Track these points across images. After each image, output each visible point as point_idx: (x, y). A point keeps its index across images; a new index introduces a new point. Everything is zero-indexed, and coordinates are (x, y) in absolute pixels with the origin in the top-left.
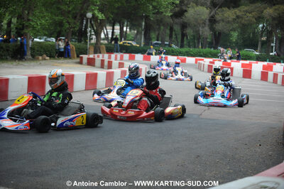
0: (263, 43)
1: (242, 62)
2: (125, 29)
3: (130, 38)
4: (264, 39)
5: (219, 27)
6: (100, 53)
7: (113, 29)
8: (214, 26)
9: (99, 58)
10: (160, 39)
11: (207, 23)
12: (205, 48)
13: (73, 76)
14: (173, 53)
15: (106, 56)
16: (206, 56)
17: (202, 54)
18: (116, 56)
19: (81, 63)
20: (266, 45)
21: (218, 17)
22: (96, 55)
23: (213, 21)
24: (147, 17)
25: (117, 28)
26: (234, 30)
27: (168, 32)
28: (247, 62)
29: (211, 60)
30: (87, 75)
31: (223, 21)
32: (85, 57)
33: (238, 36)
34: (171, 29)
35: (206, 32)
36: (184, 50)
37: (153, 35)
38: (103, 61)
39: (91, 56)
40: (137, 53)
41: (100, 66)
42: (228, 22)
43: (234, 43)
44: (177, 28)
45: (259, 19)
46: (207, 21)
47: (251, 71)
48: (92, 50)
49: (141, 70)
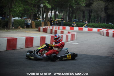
5: (110, 12)
6: (47, 26)
7: (51, 13)
11: (104, 9)
15: (51, 27)
16: (103, 27)
17: (101, 26)
18: (56, 27)
19: (39, 31)
21: (110, 7)
25: (53, 12)
31: (112, 8)
32: (41, 28)
35: (103, 15)
36: (91, 24)
39: (44, 27)
40: (67, 26)
41: (50, 32)
48: (43, 24)
49: (74, 34)
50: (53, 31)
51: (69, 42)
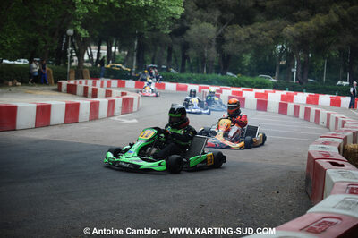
0: (282, 68)
1: (256, 91)
2: (113, 49)
3: (120, 60)
4: (283, 63)
5: (228, 48)
6: (83, 78)
7: (99, 49)
8: (223, 47)
9: (81, 84)
10: (156, 62)
11: (214, 42)
12: (211, 73)
13: (49, 106)
14: (171, 79)
15: (90, 82)
17: (207, 80)
18: (102, 82)
19: (59, 90)
20: (285, 70)
21: (227, 36)
22: (78, 81)
23: (220, 40)
24: (140, 35)
25: (104, 47)
26: (246, 52)
27: (166, 53)
28: (262, 91)
29: (218, 88)
30: (67, 105)
31: (233, 40)
32: (64, 83)
33: (251, 59)
34: (170, 50)
35: (213, 54)
36: (185, 76)
37: (148, 57)
38: (86, 88)
39: (72, 82)
40: (128, 79)
41: (82, 94)
42: (240, 42)
43: (246, 67)
44: (177, 49)
45: (278, 39)
46: (214, 40)
47: (266, 102)
48: (73, 74)
49: (132, 99)
50: (90, 91)
51: (116, 118)
